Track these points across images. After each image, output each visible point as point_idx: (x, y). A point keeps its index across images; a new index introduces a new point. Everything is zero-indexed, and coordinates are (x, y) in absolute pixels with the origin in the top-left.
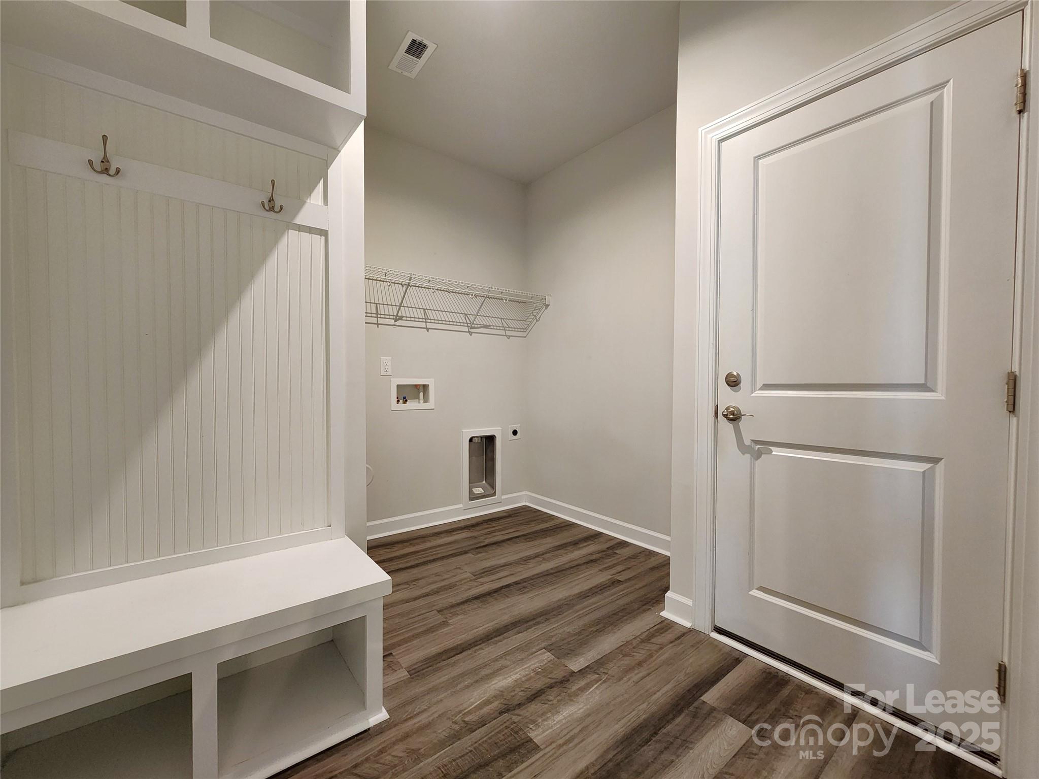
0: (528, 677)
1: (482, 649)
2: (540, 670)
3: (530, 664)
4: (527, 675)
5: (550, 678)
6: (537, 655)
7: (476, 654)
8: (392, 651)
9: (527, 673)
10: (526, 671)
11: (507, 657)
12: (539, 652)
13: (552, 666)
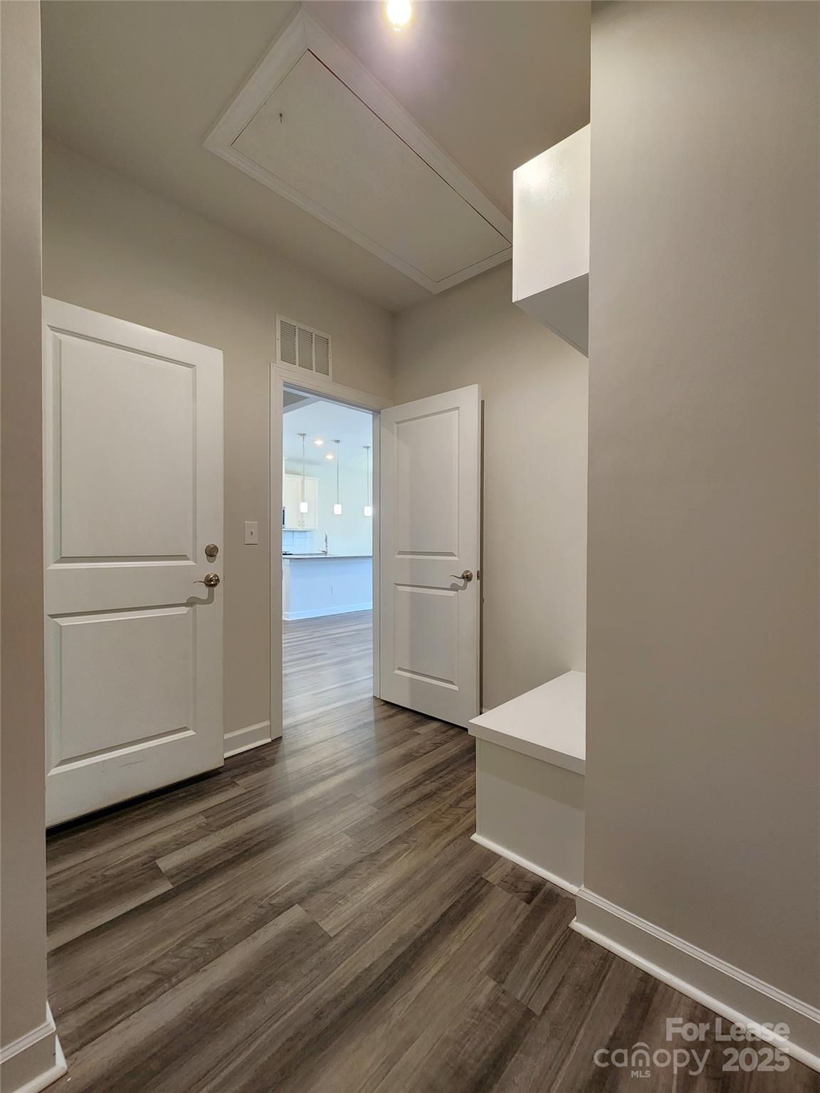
0: (353, 891)
1: (418, 926)
2: (340, 902)
3: (351, 909)
4: (354, 894)
5: (329, 893)
6: (343, 924)
7: (422, 916)
8: (530, 907)
9: (355, 896)
10: (356, 898)
11: (380, 915)
12: (340, 929)
13: (325, 910)
